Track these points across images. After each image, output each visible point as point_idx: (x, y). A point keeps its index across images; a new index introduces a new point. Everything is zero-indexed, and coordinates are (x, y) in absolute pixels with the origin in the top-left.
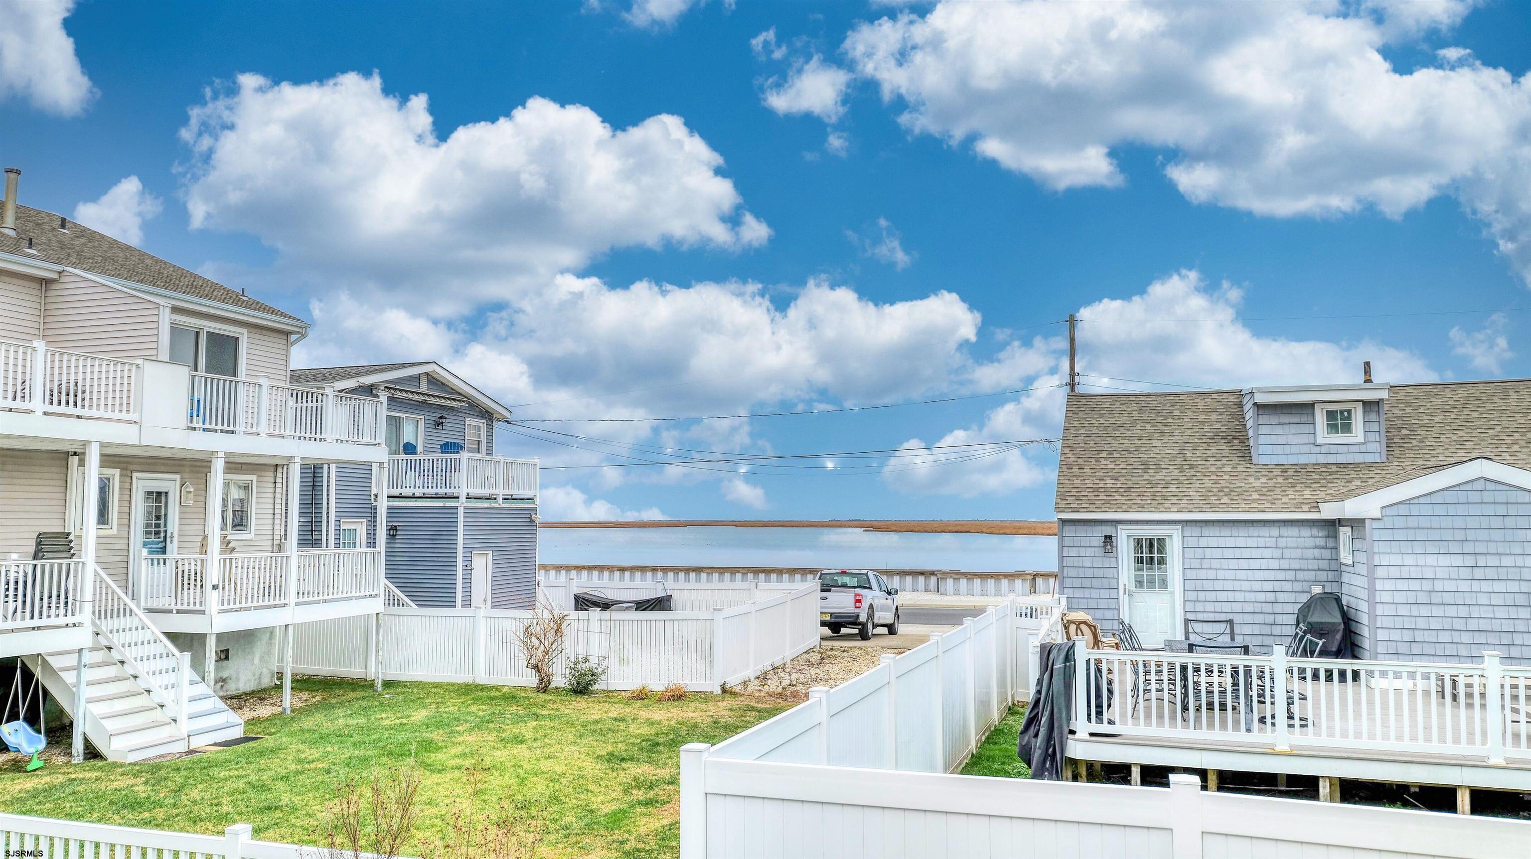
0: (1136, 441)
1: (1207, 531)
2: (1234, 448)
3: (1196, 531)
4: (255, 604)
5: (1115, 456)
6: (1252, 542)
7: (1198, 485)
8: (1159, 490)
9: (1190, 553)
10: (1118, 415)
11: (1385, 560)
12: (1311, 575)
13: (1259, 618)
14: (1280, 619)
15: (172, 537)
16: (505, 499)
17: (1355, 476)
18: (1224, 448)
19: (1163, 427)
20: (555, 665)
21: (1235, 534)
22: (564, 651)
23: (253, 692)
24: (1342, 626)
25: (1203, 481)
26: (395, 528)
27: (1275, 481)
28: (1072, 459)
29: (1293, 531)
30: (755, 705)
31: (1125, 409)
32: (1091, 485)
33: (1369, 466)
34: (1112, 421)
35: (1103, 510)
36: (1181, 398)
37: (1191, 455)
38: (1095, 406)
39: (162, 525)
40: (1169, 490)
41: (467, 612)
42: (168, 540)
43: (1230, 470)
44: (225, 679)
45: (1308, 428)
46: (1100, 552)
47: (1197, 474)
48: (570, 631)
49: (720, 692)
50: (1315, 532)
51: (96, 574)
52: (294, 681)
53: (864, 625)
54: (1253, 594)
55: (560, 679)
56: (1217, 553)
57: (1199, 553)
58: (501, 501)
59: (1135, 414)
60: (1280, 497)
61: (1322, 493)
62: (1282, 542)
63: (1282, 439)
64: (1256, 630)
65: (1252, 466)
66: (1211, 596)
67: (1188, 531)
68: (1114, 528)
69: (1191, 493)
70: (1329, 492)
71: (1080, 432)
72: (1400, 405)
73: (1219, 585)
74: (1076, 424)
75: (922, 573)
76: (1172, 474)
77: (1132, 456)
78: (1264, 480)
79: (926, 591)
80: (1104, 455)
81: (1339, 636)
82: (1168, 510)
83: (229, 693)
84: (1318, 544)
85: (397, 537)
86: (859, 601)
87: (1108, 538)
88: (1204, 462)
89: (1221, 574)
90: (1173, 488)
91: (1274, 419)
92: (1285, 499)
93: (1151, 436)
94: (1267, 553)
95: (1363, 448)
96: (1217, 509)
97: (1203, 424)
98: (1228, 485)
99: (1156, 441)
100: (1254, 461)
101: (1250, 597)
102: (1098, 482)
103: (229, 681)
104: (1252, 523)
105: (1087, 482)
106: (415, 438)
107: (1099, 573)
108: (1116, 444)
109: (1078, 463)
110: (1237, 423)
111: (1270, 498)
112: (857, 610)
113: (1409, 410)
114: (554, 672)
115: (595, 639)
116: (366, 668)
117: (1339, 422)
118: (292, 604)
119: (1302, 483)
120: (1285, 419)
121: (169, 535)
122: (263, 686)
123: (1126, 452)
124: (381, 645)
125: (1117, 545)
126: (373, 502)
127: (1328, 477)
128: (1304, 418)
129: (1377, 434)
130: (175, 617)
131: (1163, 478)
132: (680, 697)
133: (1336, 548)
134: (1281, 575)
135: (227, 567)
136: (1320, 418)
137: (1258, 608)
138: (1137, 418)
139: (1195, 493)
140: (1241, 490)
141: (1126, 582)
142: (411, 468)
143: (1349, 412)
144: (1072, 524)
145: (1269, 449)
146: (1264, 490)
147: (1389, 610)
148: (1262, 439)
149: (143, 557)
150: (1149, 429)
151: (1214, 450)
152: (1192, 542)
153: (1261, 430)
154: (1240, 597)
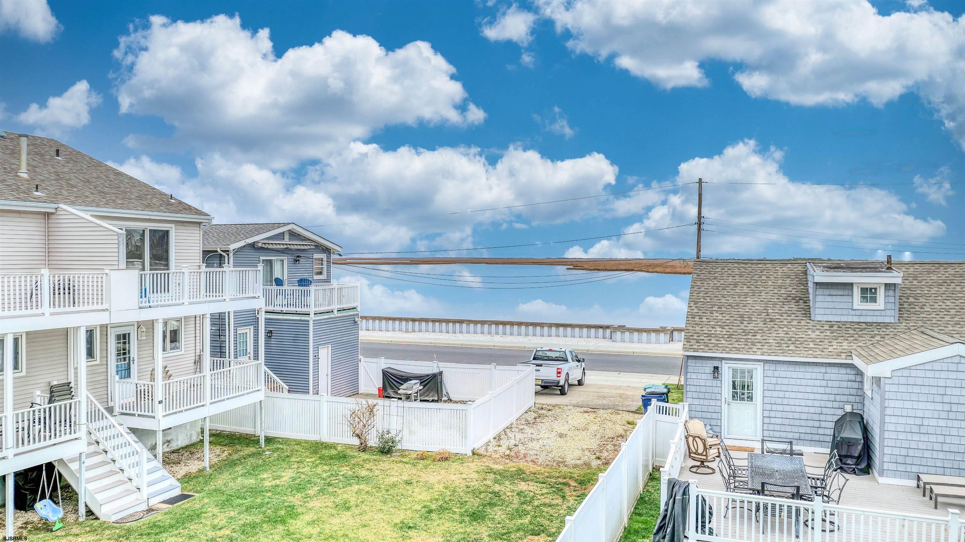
0: (737, 299)
1: (779, 367)
2: (800, 307)
3: (773, 367)
4: (186, 408)
5: (723, 309)
6: (808, 376)
7: (775, 335)
8: (750, 337)
9: (767, 380)
10: (726, 278)
11: (892, 404)
12: (844, 398)
13: (811, 423)
14: (823, 424)
15: (133, 360)
16: (338, 311)
17: (877, 333)
18: (793, 306)
19: (755, 289)
20: (370, 435)
21: (797, 369)
22: (375, 427)
23: (187, 447)
24: (862, 441)
25: (779, 332)
26: (271, 332)
27: (825, 334)
28: (695, 311)
29: (835, 370)
30: (492, 467)
31: (731, 273)
32: (707, 332)
33: (886, 325)
34: (722, 282)
35: (713, 351)
36: (767, 266)
37: (772, 311)
38: (711, 270)
39: (127, 353)
40: (756, 337)
41: (316, 397)
42: (131, 362)
43: (796, 324)
44: (170, 440)
45: (848, 299)
46: (710, 377)
47: (775, 326)
48: (379, 412)
49: (471, 454)
50: (849, 371)
51: (88, 398)
52: (211, 435)
53: (563, 387)
54: (807, 408)
55: (373, 441)
56: (785, 381)
57: (774, 380)
58: (335, 312)
59: (737, 277)
60: (827, 347)
61: (855, 345)
62: (827, 376)
63: (831, 305)
64: (808, 430)
65: (811, 322)
66: (780, 408)
67: (767, 366)
68: (720, 362)
69: (770, 341)
70: (859, 344)
71: (701, 290)
72: (910, 278)
73: (785, 401)
74: (699, 283)
75: (601, 327)
76: (759, 325)
77: (733, 310)
78: (817, 333)
79: (604, 338)
80: (716, 308)
81: (860, 448)
82: (755, 353)
83: (172, 449)
84: (850, 378)
85: (272, 337)
86: (559, 373)
87: (716, 368)
88: (779, 317)
89: (787, 395)
90: (759, 337)
91: (827, 292)
92: (831, 349)
93: (746, 295)
94: (818, 383)
95: (883, 313)
96: (786, 354)
97: (780, 287)
98: (794, 336)
99: (749, 299)
100: (812, 318)
101: (806, 409)
102: (711, 329)
103: (172, 441)
104: (809, 364)
105: (704, 329)
106: (282, 275)
107: (709, 390)
108: (723, 300)
109: (699, 314)
110: (803, 287)
111: (821, 347)
112: (558, 379)
114: (370, 438)
115: (394, 419)
116: (255, 428)
117: (869, 295)
118: (208, 404)
119: (842, 336)
120: (834, 292)
121: (131, 359)
122: (193, 442)
123: (730, 307)
124: (263, 420)
125: (722, 372)
126: (257, 315)
127: (860, 333)
128: (846, 292)
129: (893, 304)
130: (136, 419)
131: (753, 328)
132: (446, 459)
133: (862, 382)
134: (825, 397)
135: (167, 388)
136: (857, 293)
137: (810, 416)
138: (738, 281)
139: (772, 341)
140: (802, 340)
141: (726, 396)
142: (280, 293)
143: (876, 289)
144: (694, 358)
145: (822, 311)
146: (818, 340)
147: (893, 435)
148: (818, 305)
149: (116, 381)
150: (745, 289)
151: (786, 308)
152: (770, 373)
153: (819, 298)
154: (798, 409)
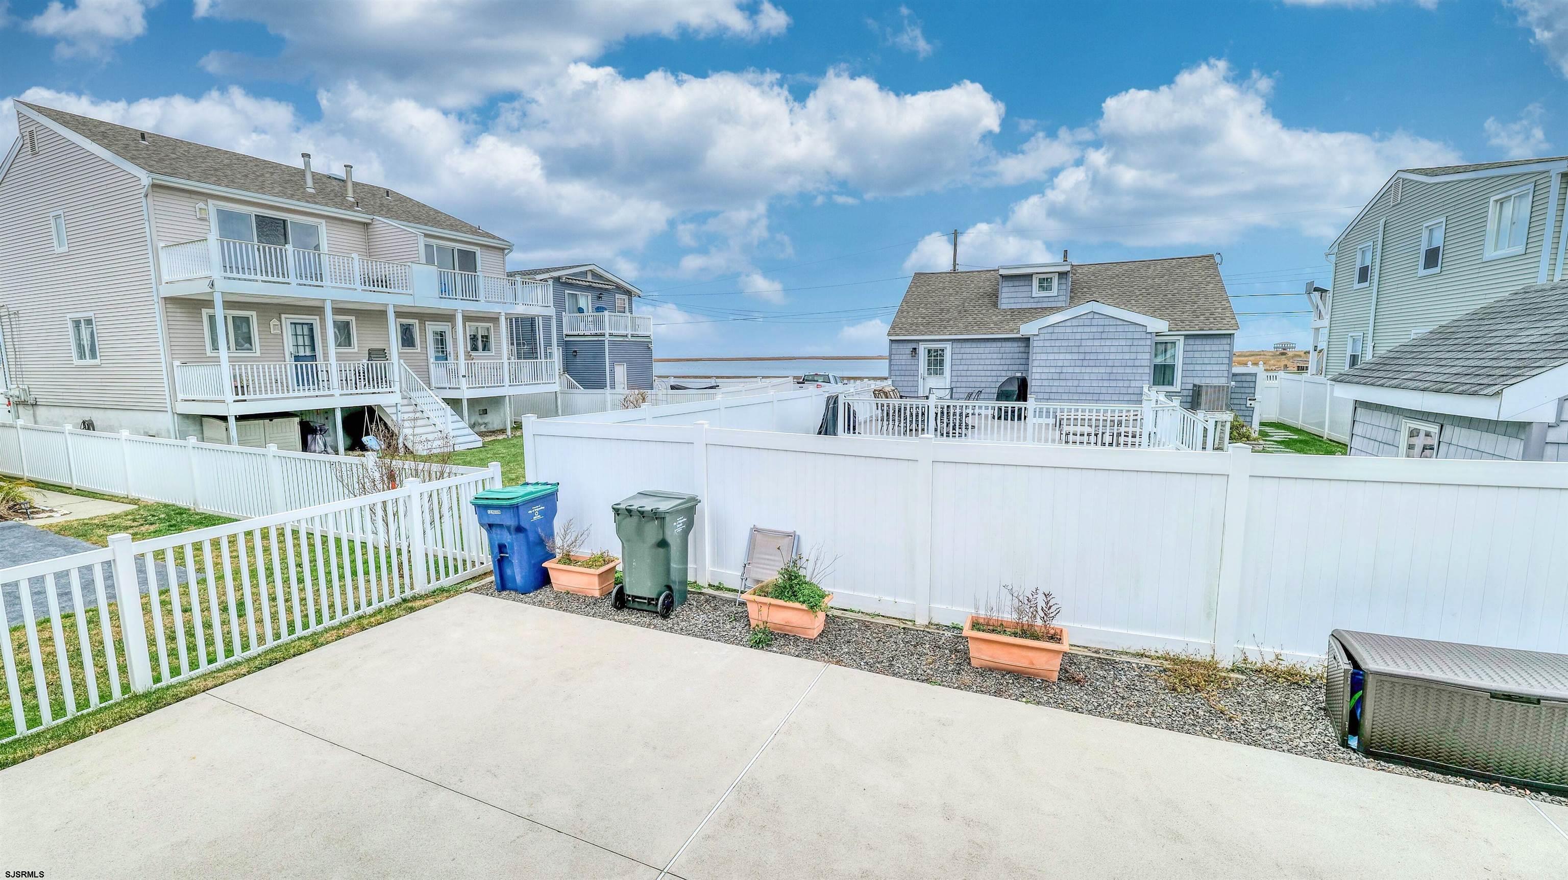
0: (942, 298)
1: (964, 345)
2: (991, 300)
3: (959, 345)
5: (928, 306)
6: (987, 350)
7: (966, 320)
8: (945, 323)
9: (956, 356)
10: (937, 284)
12: (1016, 367)
13: (988, 390)
15: (450, 353)
16: (633, 336)
18: (985, 300)
19: (959, 290)
21: (979, 346)
25: (969, 319)
27: (1005, 318)
28: (905, 308)
29: (1009, 344)
31: (942, 280)
32: (910, 322)
33: (1059, 308)
34: (933, 287)
35: (915, 334)
36: (974, 274)
37: (968, 304)
38: (927, 279)
41: (613, 392)
42: (448, 355)
43: (985, 312)
45: (1027, 288)
46: (909, 357)
47: (967, 315)
50: (1020, 344)
54: (986, 377)
56: (969, 356)
57: (960, 356)
58: (630, 338)
59: (947, 283)
60: (1005, 326)
62: (1002, 350)
63: (1014, 295)
65: (996, 310)
66: (965, 379)
67: (955, 345)
68: (918, 344)
69: (961, 325)
71: (915, 293)
73: (969, 373)
74: (914, 289)
76: (955, 315)
77: (937, 305)
78: (1000, 317)
80: (922, 305)
82: (944, 334)
84: (1021, 350)
85: (577, 356)
87: (914, 349)
88: (973, 308)
89: (970, 368)
90: (951, 322)
91: (1011, 284)
92: (1007, 327)
93: (951, 295)
94: (995, 356)
95: (1056, 298)
96: (970, 334)
97: (980, 288)
98: (982, 320)
99: (952, 297)
100: (998, 307)
101: (984, 379)
102: (914, 319)
104: (988, 340)
105: (909, 320)
106: (586, 307)
107: (909, 368)
108: (931, 300)
109: (908, 310)
111: (1000, 326)
113: (1092, 278)
117: (1045, 285)
118: (507, 386)
119: (1021, 319)
120: (1017, 283)
123: (934, 304)
125: (919, 353)
127: (1036, 315)
128: (1027, 283)
129: (1064, 291)
130: (446, 391)
131: (948, 317)
134: (1001, 368)
135: (469, 364)
136: (1035, 283)
137: (988, 384)
138: (947, 285)
139: (963, 325)
140: (987, 323)
141: (922, 372)
142: (582, 321)
143: (1051, 279)
144: (898, 342)
145: (1007, 301)
146: (999, 322)
147: (1038, 383)
148: (1004, 296)
150: (951, 291)
151: (980, 302)
152: (957, 351)
153: (1005, 290)
154: (979, 379)
